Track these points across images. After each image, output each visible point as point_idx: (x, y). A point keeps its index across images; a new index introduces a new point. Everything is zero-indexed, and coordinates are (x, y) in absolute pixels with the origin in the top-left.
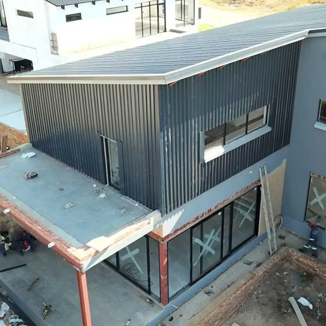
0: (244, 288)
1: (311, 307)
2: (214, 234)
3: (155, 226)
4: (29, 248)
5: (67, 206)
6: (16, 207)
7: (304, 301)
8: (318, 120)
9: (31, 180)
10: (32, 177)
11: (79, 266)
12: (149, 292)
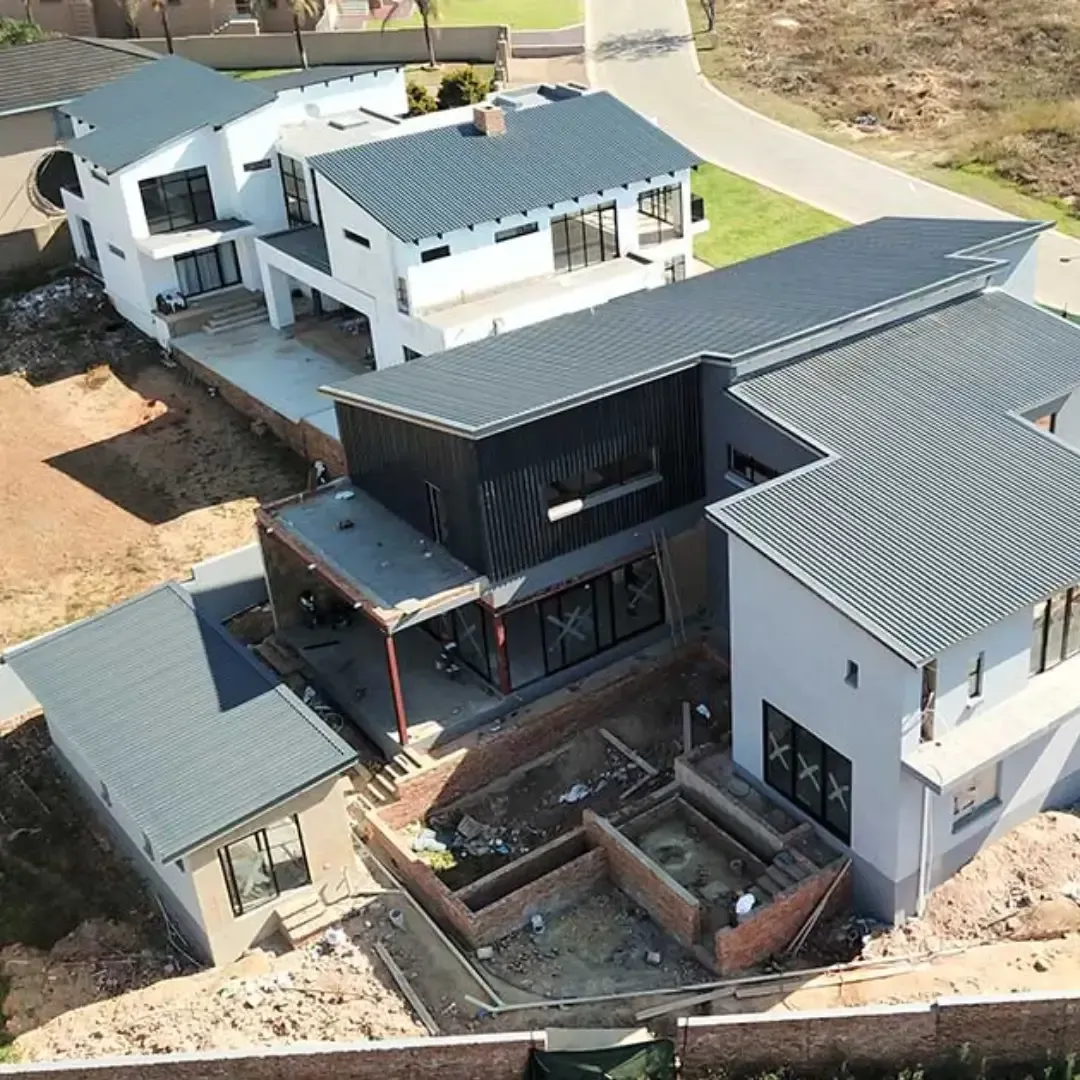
0: (618, 685)
1: (708, 715)
2: (581, 613)
3: (482, 593)
4: (345, 623)
5: (384, 565)
6: (322, 563)
7: (702, 709)
8: (729, 467)
9: (345, 531)
10: (347, 527)
11: (385, 628)
12: (489, 680)
